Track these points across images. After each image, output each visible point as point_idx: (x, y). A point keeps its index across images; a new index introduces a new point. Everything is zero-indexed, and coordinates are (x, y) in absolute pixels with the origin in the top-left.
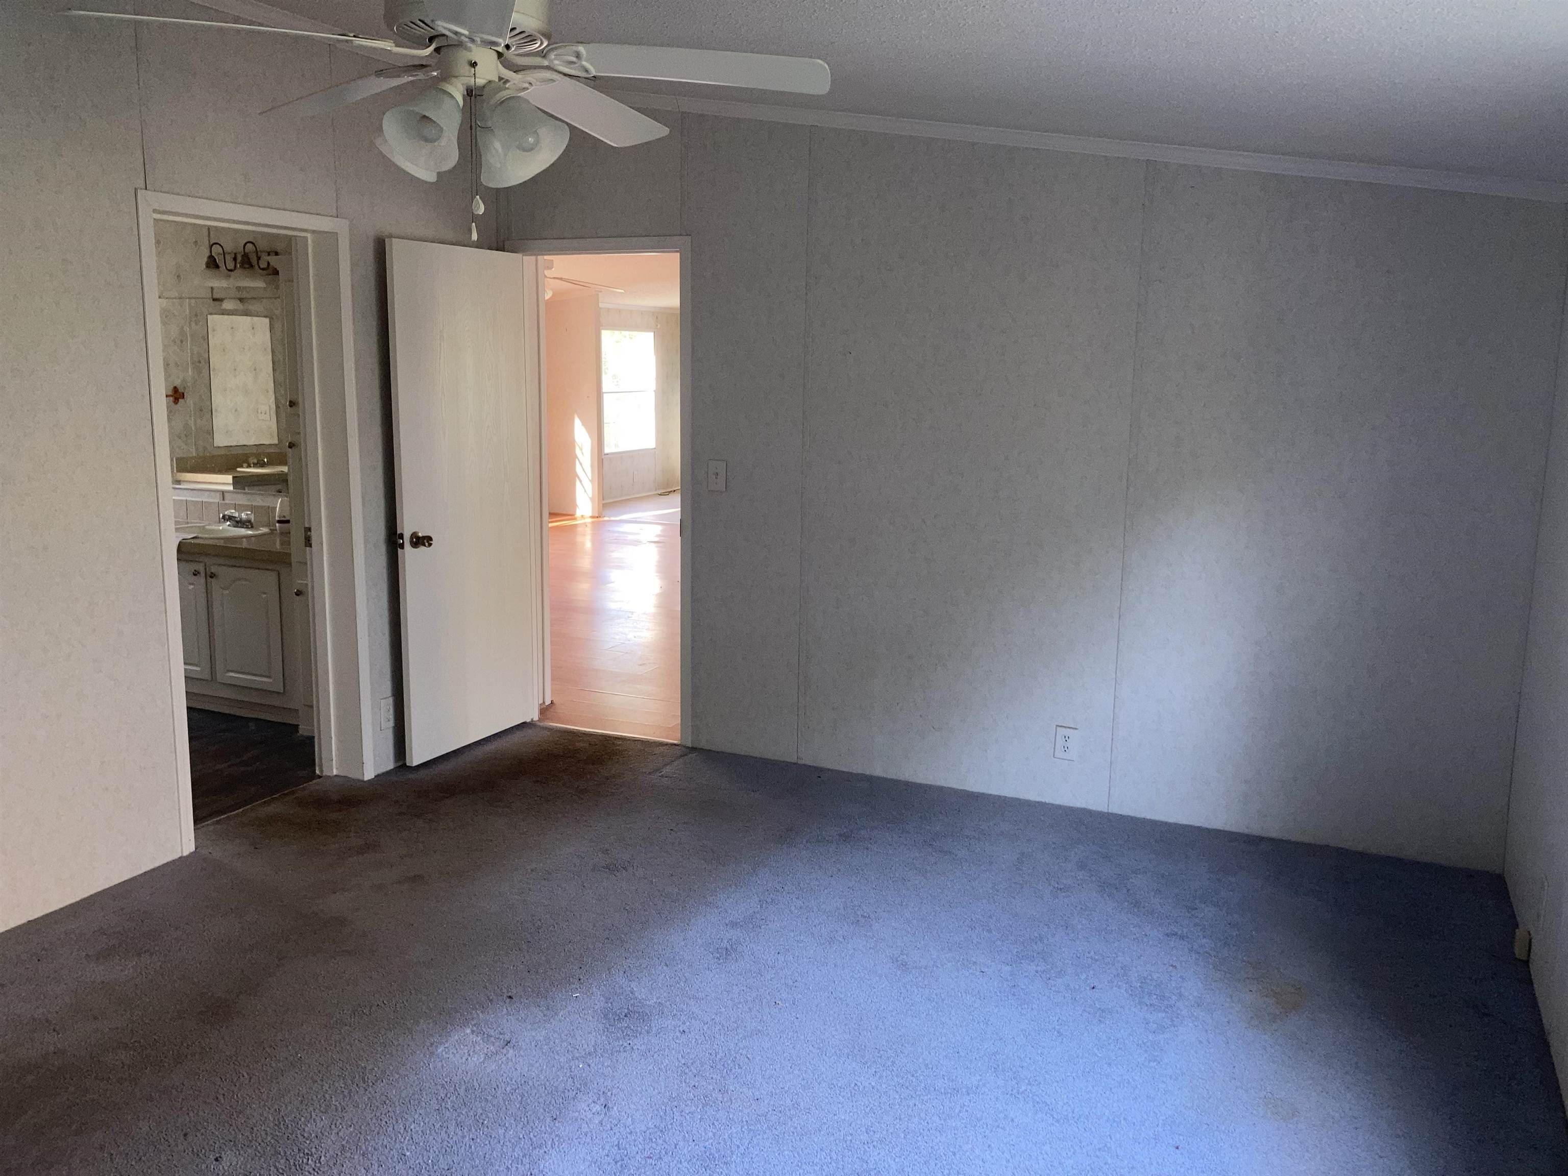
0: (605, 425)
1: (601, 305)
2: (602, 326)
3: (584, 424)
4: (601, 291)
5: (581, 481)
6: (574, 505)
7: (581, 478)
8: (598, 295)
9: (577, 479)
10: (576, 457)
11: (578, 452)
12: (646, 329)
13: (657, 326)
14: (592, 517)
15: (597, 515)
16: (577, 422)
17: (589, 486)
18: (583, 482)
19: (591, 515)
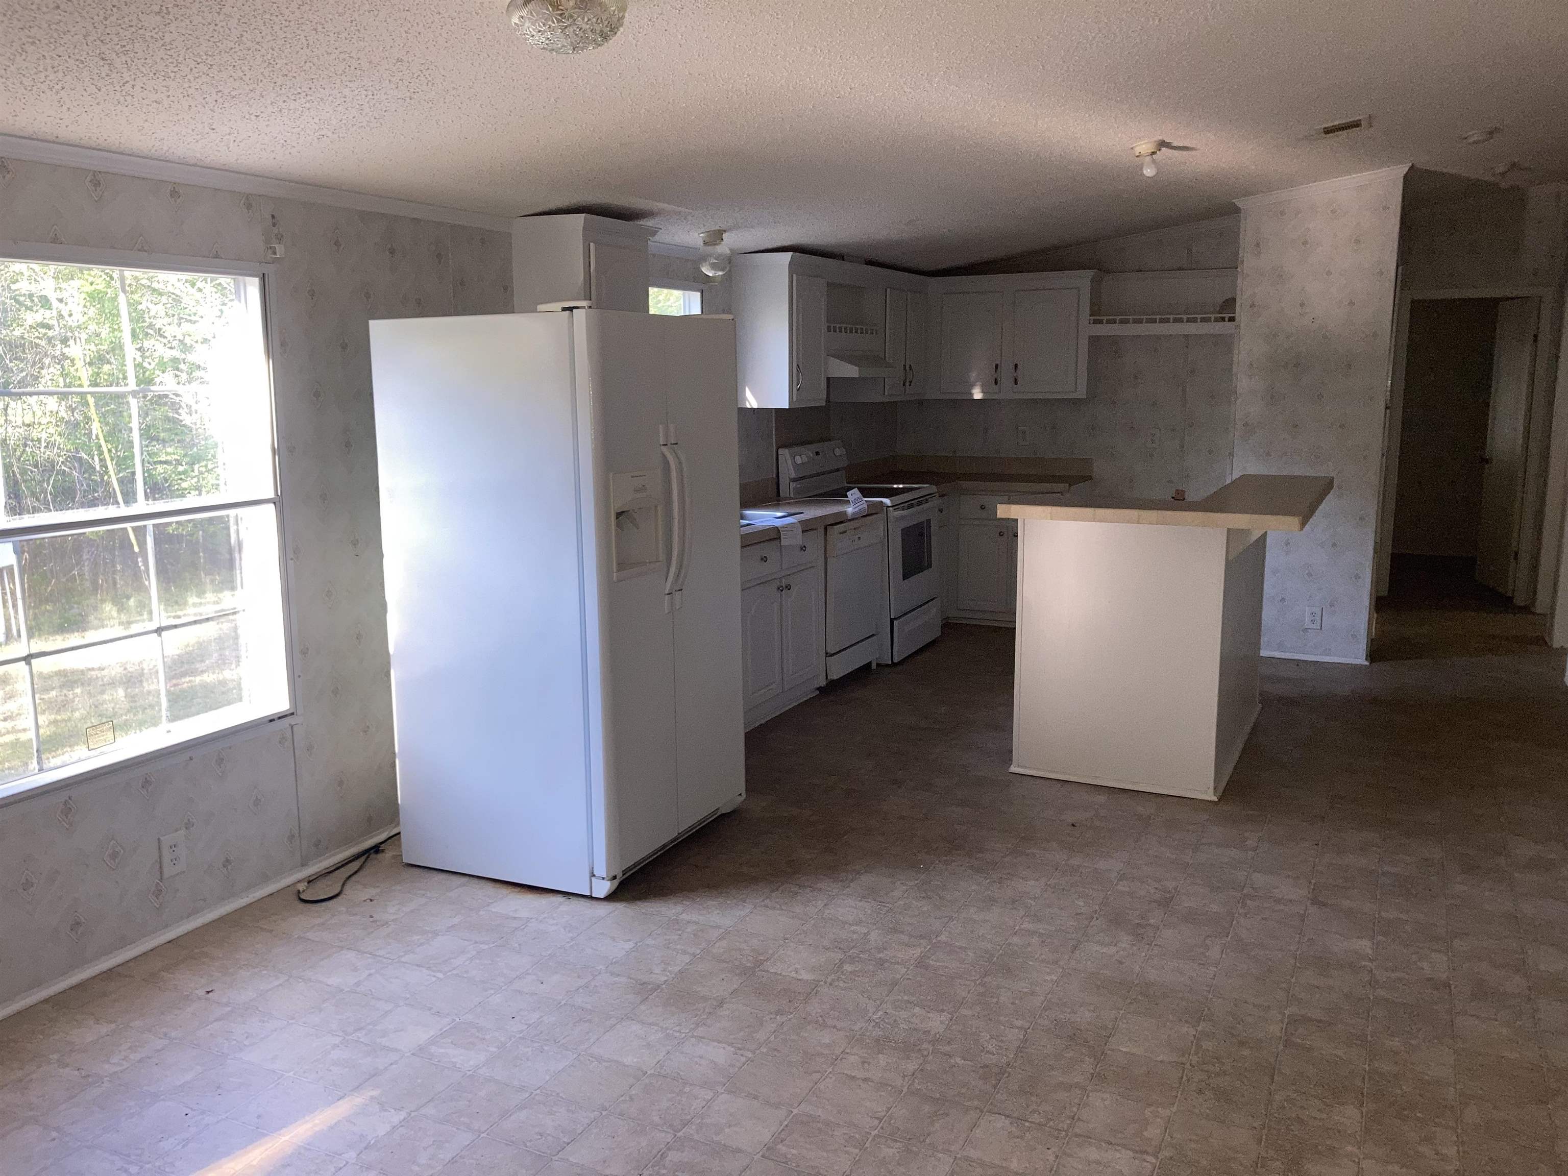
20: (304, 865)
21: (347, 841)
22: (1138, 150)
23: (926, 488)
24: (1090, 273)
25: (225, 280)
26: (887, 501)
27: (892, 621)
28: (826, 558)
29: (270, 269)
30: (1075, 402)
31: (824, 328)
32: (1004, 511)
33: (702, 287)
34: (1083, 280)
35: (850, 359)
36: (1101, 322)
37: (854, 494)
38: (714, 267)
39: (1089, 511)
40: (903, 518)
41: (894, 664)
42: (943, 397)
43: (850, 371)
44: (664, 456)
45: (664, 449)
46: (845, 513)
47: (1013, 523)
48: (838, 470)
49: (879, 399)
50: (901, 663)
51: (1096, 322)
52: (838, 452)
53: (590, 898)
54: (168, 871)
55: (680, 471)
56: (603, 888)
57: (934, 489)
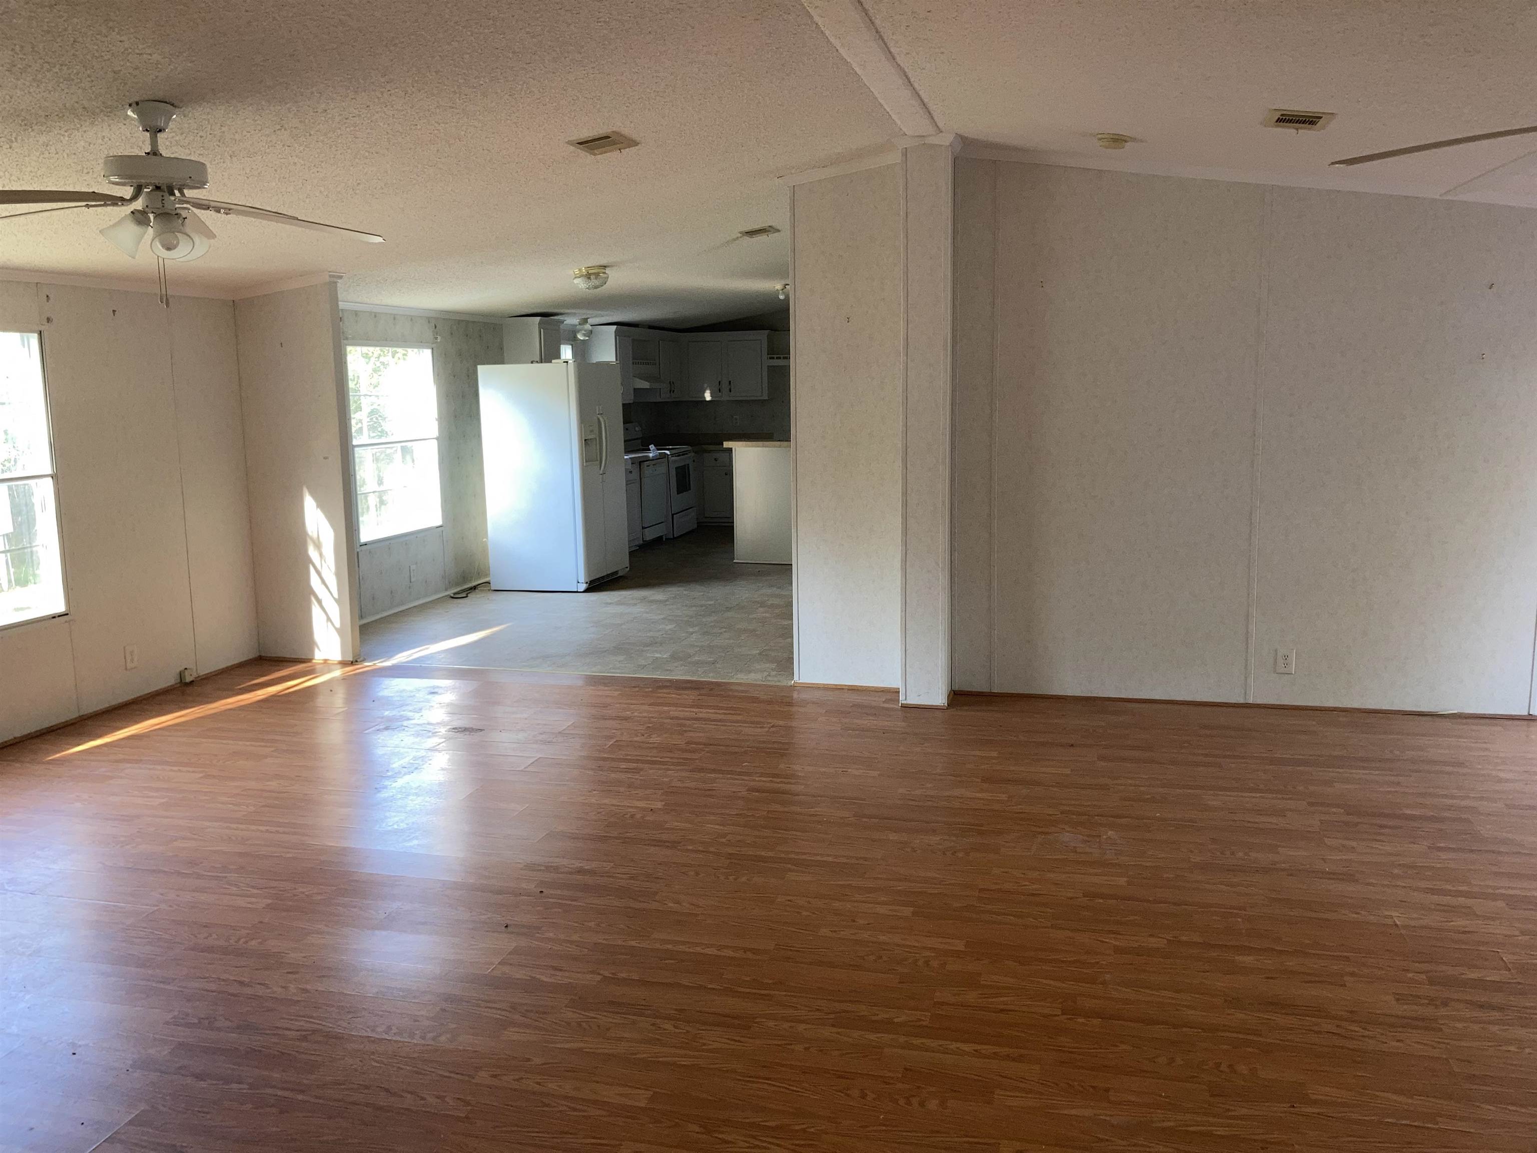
0: (359, 497)
1: (342, 305)
2: (347, 339)
3: (321, 505)
4: (341, 277)
5: (319, 602)
6: (311, 644)
7: (320, 597)
8: (336, 283)
9: (313, 599)
10: (310, 561)
11: (312, 553)
12: (419, 343)
13: (436, 338)
14: (344, 664)
15: (351, 659)
16: (309, 503)
17: (334, 611)
18: (324, 604)
19: (339, 658)
20: (446, 590)
21: (457, 584)
22: (776, 288)
23: (685, 448)
24: (767, 332)
25: (416, 350)
26: (668, 452)
27: (673, 515)
28: (641, 479)
29: (434, 346)
30: (763, 402)
31: (631, 362)
32: (726, 444)
33: (573, 343)
34: (763, 335)
35: (646, 379)
36: (773, 358)
37: (652, 447)
38: (584, 335)
39: (760, 443)
40: (675, 461)
41: (674, 538)
42: (690, 399)
43: (645, 385)
44: (599, 419)
45: (599, 416)
46: (649, 457)
47: (730, 450)
48: (637, 439)
49: (659, 400)
50: (678, 537)
51: (771, 358)
52: (637, 429)
53: (577, 592)
54: (413, 580)
55: (605, 424)
56: (583, 587)
57: (690, 448)
